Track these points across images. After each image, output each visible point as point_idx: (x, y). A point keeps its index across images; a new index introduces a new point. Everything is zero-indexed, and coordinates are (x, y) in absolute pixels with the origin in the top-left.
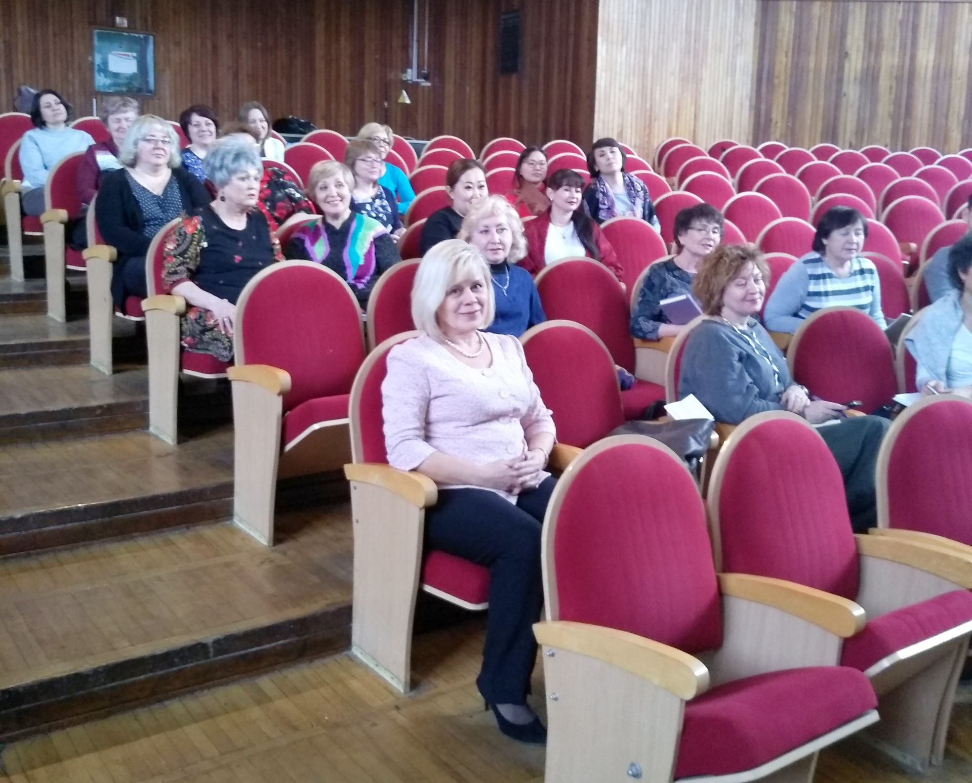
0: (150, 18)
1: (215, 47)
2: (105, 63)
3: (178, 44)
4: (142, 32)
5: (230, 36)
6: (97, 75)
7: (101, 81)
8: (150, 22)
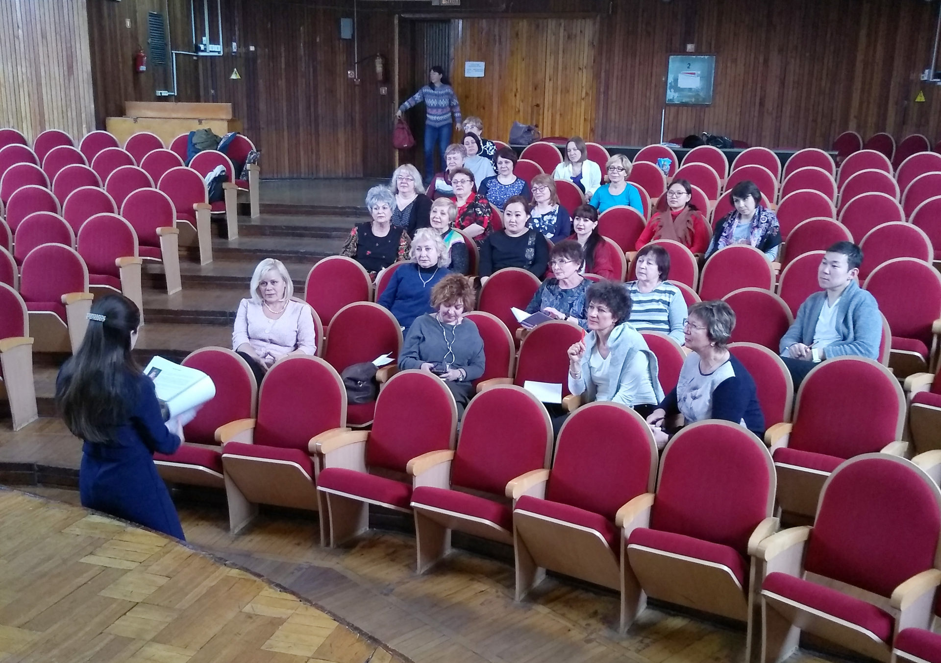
0: (713, 43)
1: (766, 61)
2: (676, 80)
3: (735, 61)
4: (707, 54)
5: (780, 51)
6: (668, 91)
7: (671, 95)
8: (713, 46)
